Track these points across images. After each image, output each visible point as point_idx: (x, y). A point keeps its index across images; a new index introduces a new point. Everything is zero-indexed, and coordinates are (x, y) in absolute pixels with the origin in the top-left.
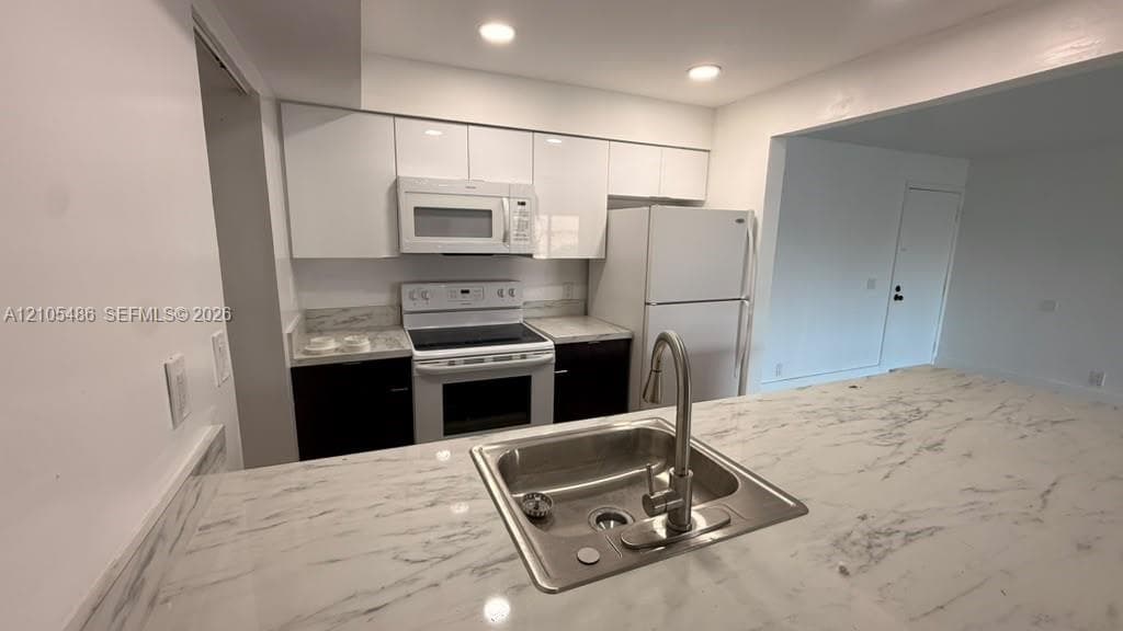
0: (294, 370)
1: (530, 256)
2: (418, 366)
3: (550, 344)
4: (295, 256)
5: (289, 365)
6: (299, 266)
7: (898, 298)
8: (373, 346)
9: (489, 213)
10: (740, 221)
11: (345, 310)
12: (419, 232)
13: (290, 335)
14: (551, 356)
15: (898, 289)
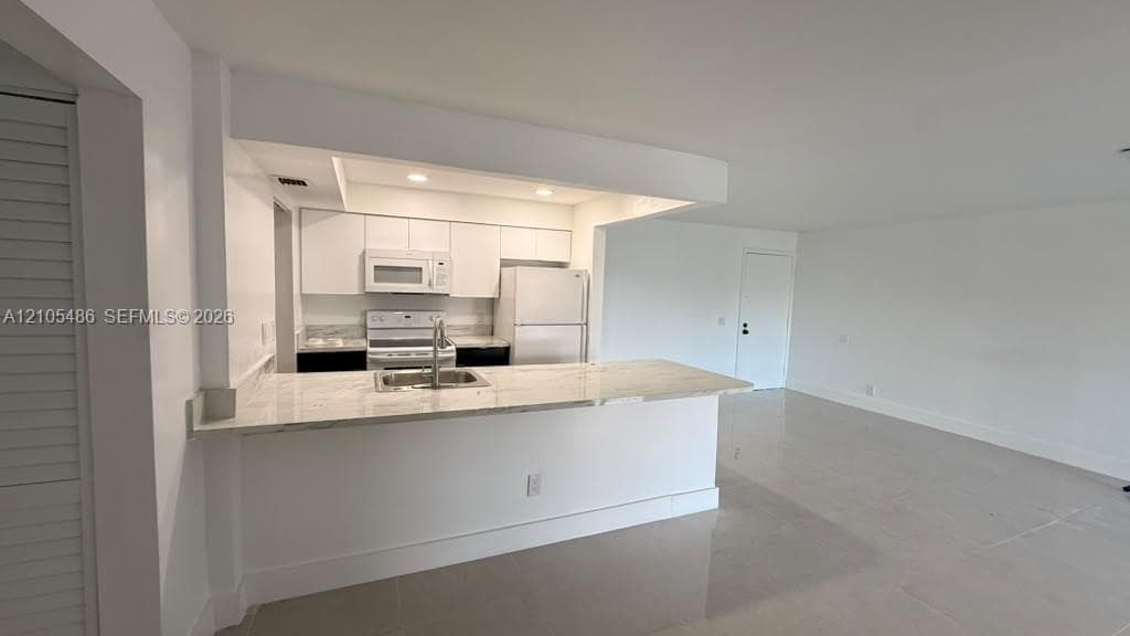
0: (299, 355)
1: (447, 295)
2: (369, 356)
3: (453, 347)
4: (304, 292)
5: (296, 352)
6: (306, 298)
7: (745, 332)
8: (345, 343)
9: (421, 269)
10: (578, 276)
11: (331, 326)
12: (377, 279)
13: (298, 335)
14: (454, 354)
15: (745, 325)
